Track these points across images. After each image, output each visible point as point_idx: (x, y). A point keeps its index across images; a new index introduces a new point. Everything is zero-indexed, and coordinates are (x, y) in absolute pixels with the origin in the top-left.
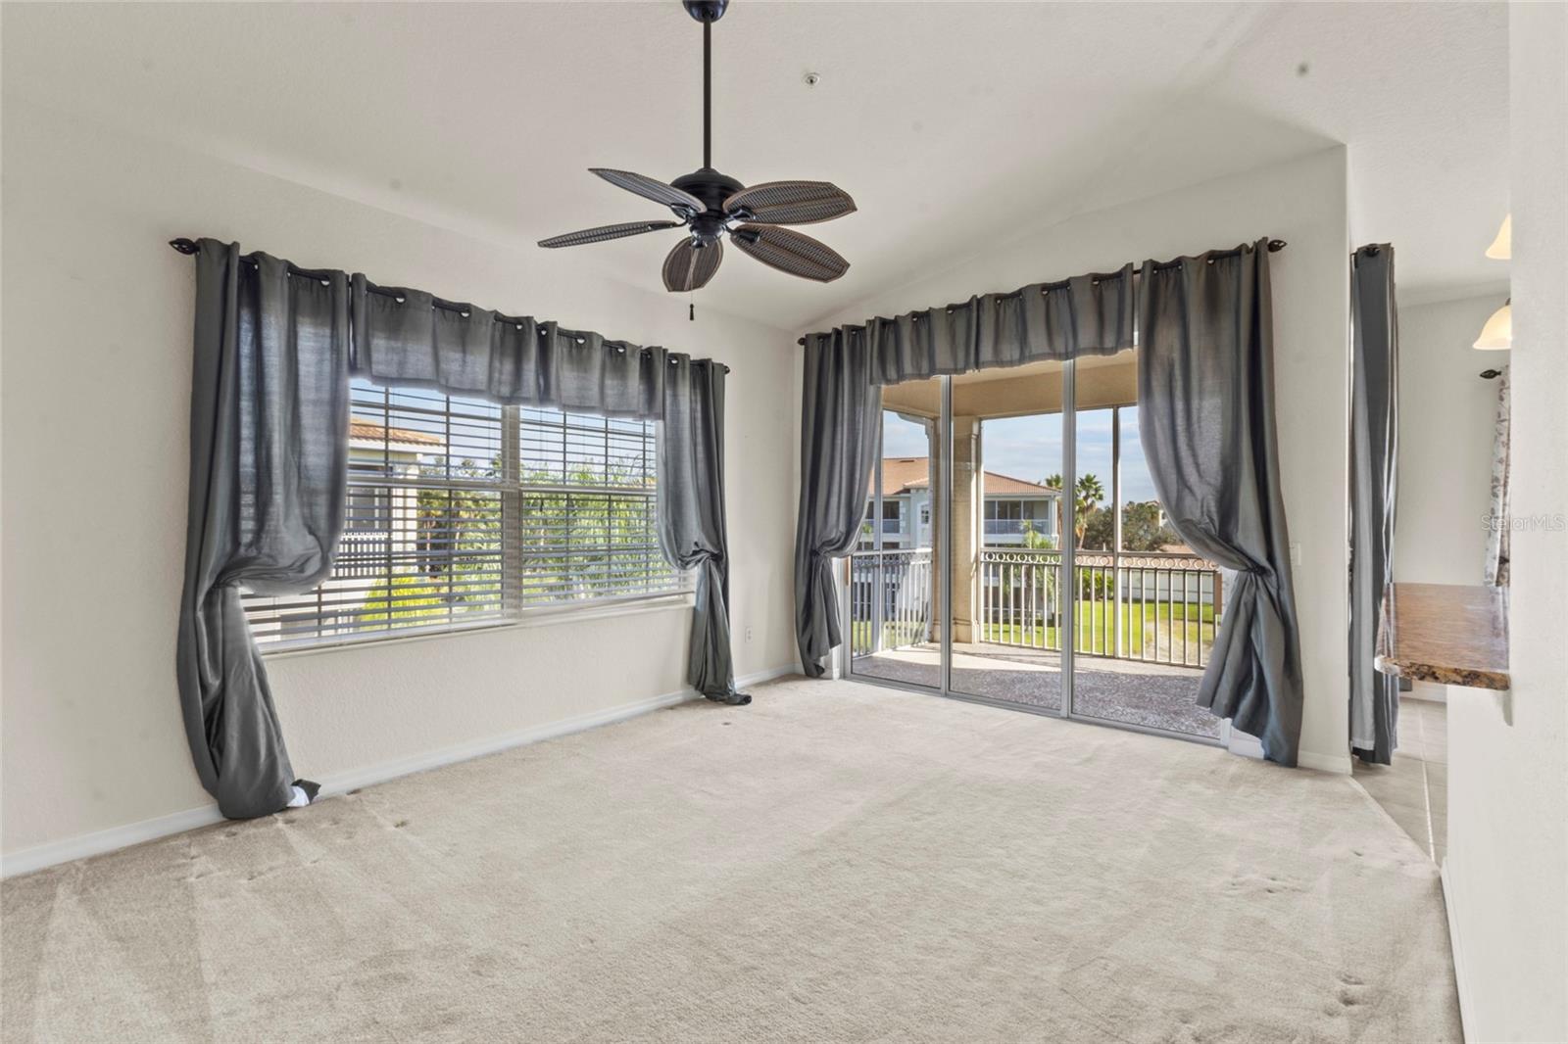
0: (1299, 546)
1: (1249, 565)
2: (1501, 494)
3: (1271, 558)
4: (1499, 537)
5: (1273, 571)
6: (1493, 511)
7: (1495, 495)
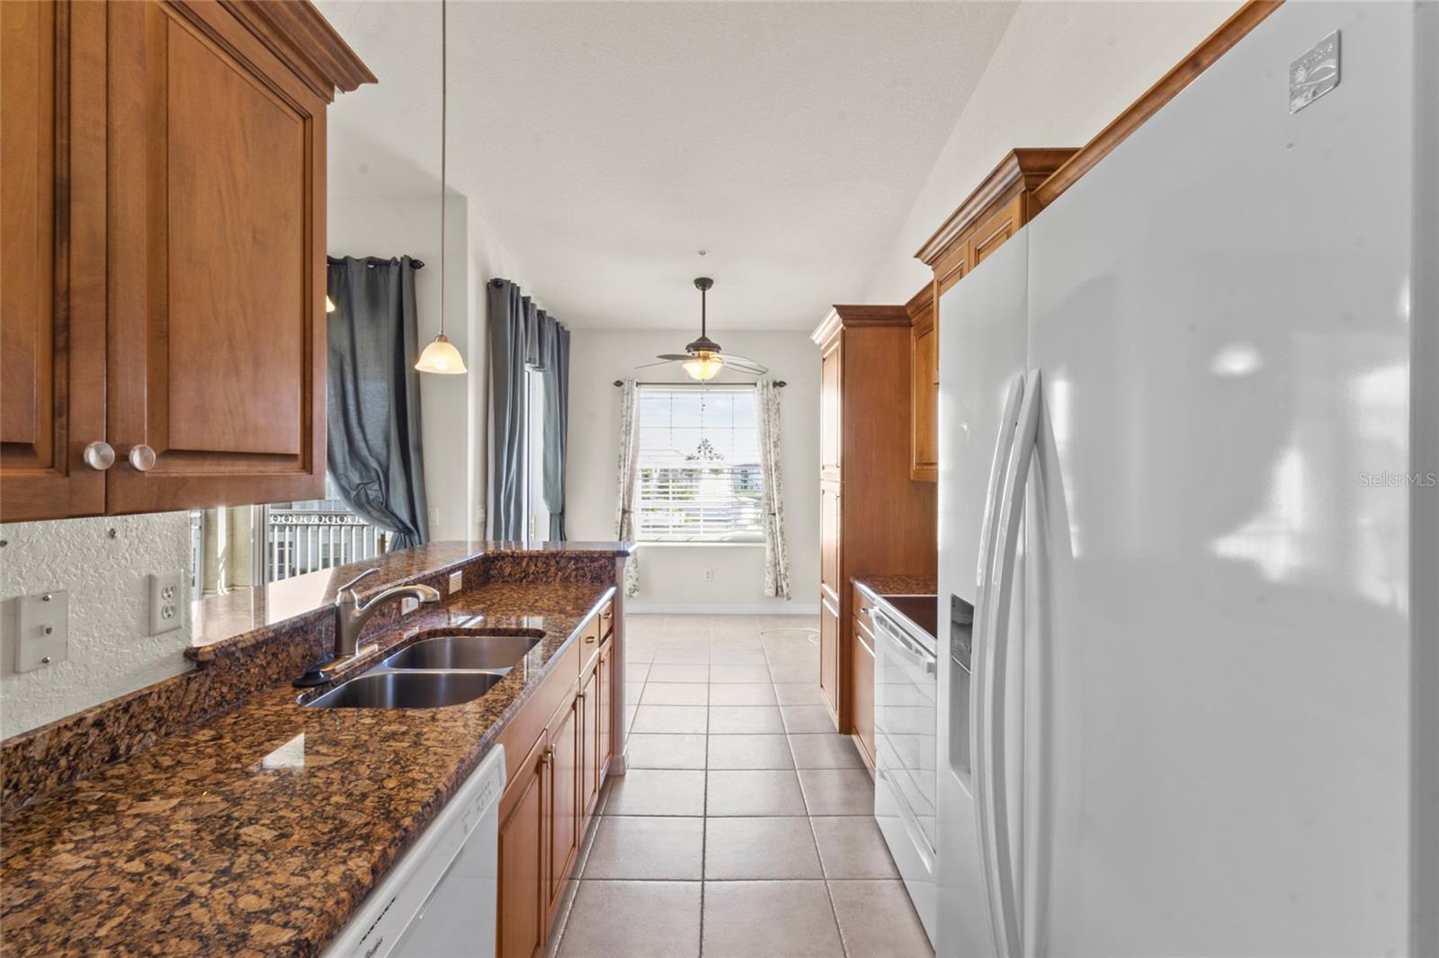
0: (437, 509)
1: (400, 526)
2: (622, 466)
3: (414, 520)
4: (622, 496)
5: (415, 532)
6: (618, 478)
7: (620, 467)
